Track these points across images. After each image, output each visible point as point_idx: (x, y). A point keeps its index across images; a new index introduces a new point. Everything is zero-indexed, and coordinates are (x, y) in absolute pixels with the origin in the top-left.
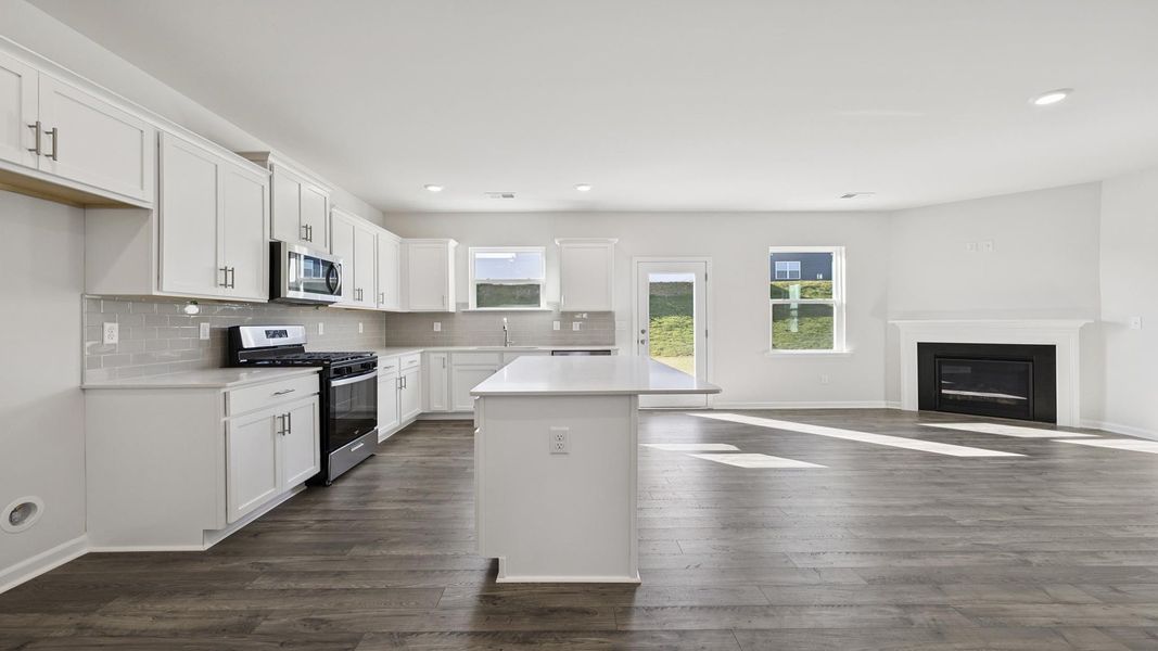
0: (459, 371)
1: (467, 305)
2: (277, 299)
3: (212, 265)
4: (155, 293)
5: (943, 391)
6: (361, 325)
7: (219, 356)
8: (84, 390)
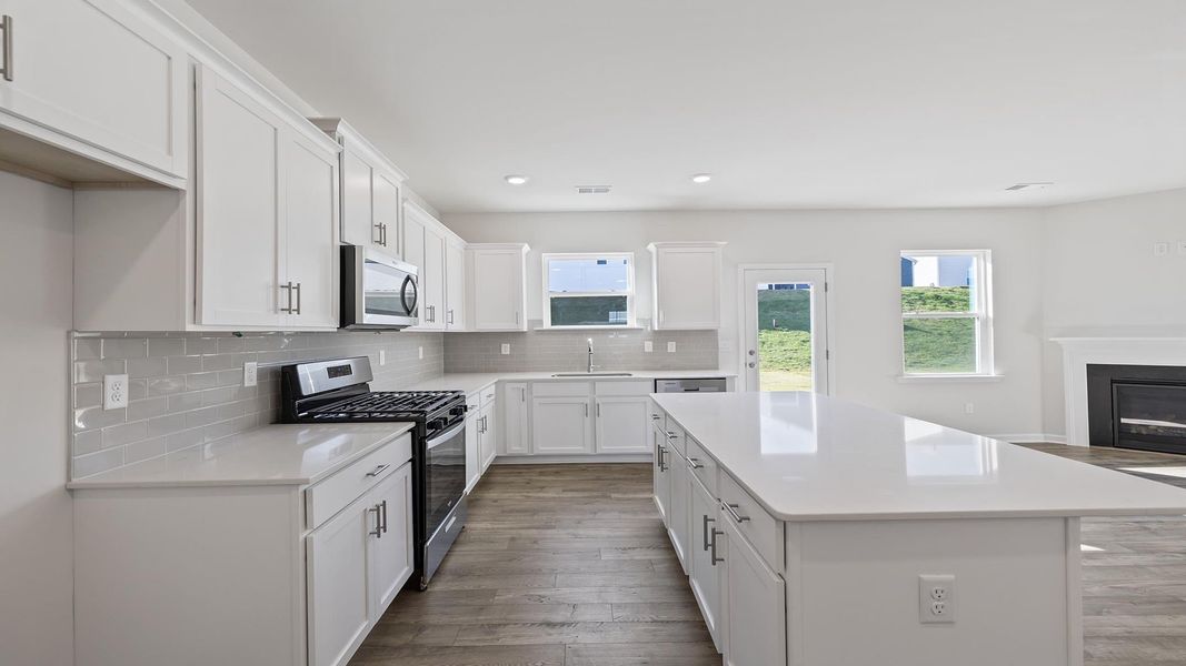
0: (540, 404)
1: (541, 322)
2: (351, 326)
3: (269, 279)
4: (190, 328)
5: (1123, 420)
6: (421, 349)
7: (269, 410)
8: (71, 491)
